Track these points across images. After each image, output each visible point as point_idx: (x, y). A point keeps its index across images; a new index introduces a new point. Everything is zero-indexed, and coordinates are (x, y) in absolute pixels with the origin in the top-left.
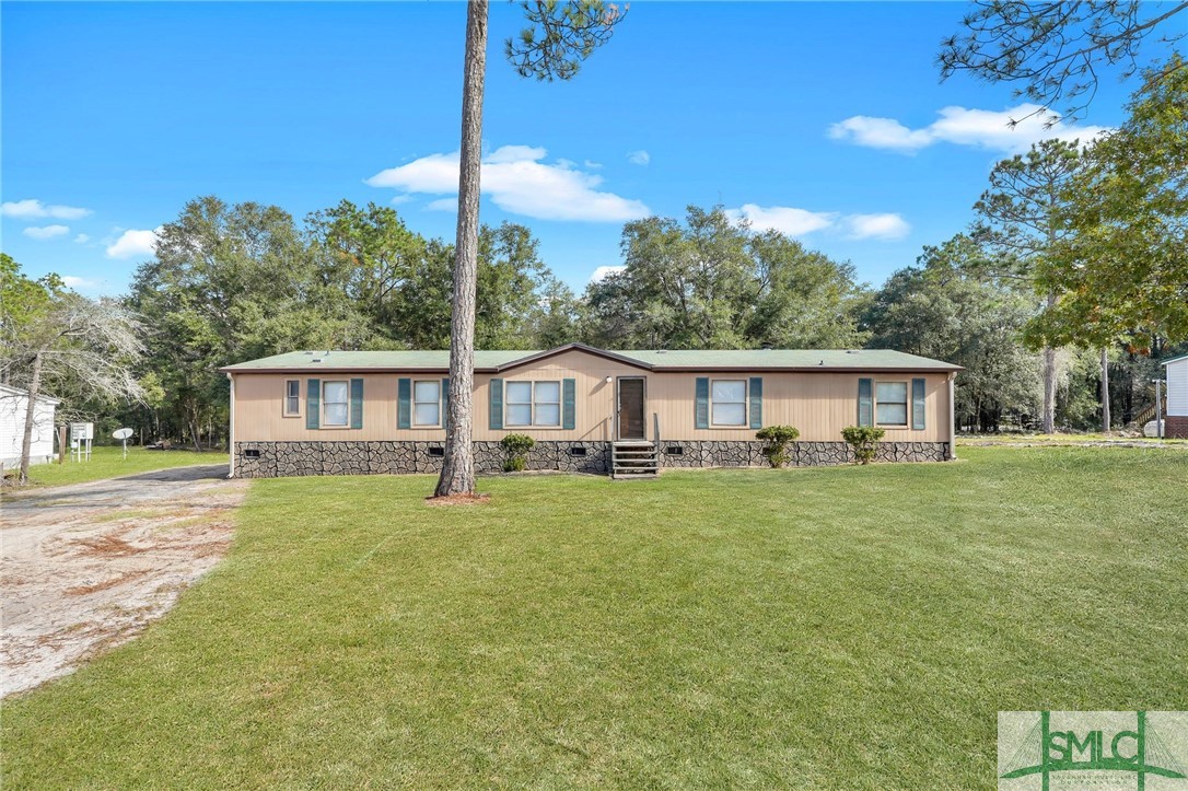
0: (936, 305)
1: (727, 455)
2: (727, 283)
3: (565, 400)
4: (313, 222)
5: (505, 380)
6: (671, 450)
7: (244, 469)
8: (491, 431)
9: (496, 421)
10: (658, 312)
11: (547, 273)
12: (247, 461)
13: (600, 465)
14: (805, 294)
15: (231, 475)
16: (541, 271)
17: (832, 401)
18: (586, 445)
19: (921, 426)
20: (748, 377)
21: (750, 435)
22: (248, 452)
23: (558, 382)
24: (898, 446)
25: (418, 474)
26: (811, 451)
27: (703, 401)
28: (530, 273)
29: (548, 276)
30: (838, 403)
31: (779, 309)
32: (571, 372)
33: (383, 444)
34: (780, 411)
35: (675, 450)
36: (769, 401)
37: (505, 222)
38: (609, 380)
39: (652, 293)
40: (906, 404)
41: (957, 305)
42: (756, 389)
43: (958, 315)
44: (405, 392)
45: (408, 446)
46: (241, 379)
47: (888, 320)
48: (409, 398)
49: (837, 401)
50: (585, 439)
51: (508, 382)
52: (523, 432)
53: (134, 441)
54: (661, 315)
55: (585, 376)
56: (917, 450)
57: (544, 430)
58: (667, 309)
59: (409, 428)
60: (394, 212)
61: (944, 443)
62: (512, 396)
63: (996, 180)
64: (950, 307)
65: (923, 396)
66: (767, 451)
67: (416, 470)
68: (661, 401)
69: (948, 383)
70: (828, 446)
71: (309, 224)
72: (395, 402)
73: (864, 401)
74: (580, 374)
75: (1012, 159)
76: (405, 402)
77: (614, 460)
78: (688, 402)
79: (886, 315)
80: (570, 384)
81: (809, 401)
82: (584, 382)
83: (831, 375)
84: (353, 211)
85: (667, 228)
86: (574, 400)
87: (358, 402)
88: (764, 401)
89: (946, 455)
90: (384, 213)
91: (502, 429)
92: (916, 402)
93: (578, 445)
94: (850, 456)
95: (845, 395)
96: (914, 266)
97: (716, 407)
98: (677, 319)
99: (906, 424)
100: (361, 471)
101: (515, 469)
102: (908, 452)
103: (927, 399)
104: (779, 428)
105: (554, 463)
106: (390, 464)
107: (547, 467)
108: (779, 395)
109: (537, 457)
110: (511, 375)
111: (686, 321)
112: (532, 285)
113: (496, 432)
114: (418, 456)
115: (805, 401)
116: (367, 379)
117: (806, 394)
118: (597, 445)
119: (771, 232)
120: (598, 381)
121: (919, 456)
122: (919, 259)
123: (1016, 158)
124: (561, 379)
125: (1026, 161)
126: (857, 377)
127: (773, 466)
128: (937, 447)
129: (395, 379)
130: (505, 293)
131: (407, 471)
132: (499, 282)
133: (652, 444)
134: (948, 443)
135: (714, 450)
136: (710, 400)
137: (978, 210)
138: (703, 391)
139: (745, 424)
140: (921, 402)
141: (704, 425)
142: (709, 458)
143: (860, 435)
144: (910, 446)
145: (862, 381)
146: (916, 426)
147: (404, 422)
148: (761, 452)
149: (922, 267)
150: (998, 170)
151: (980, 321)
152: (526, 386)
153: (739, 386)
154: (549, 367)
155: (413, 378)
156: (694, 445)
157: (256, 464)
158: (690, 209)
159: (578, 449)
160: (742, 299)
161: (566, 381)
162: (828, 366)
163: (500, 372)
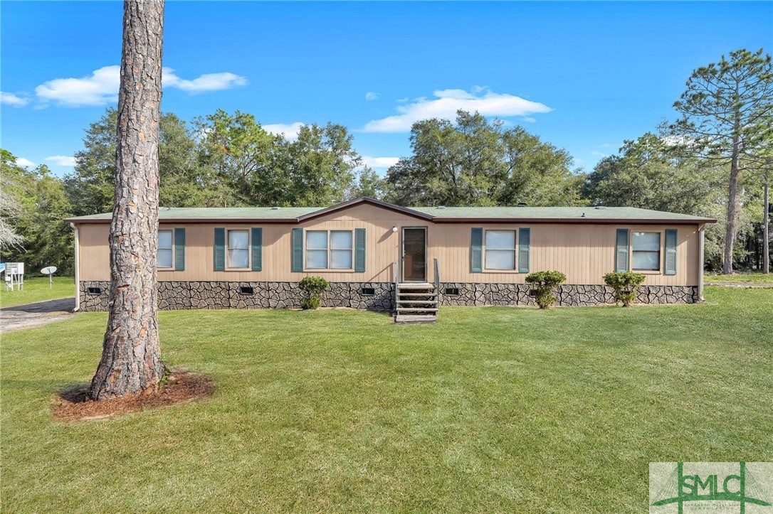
0: (636, 181)
1: (499, 296)
2: (486, 164)
3: (357, 245)
4: (197, 124)
5: (305, 229)
6: (449, 291)
7: (89, 304)
8: (293, 273)
9: (297, 266)
10: (436, 185)
11: (359, 159)
12: (90, 297)
13: (387, 304)
14: (542, 172)
15: (76, 309)
16: (354, 158)
17: (592, 248)
18: (374, 286)
19: (672, 272)
20: (517, 228)
21: (520, 279)
22: (91, 290)
23: (351, 231)
24: (651, 289)
25: (231, 309)
26: (572, 293)
27: (477, 248)
28: (346, 159)
29: (360, 162)
30: (597, 251)
31: (523, 183)
32: (362, 222)
33: (202, 284)
34: (545, 258)
35: (452, 291)
36: (536, 248)
37: (329, 123)
38: (395, 229)
39: (432, 173)
40: (659, 252)
41: (651, 180)
42: (525, 238)
43: (652, 188)
44: (220, 240)
45: (223, 285)
46: (83, 228)
47: (600, 191)
48: (223, 245)
49: (597, 248)
50: (374, 281)
51: (307, 231)
52: (320, 275)
53: (56, 274)
54: (439, 187)
55: (374, 226)
56: (668, 292)
57: (338, 273)
58: (443, 183)
59: (223, 270)
60: (252, 117)
61: (693, 287)
62: (311, 243)
63: (692, 84)
64: (647, 183)
65: (675, 245)
66: (533, 293)
67: (230, 306)
68: (440, 248)
69: (698, 234)
70: (587, 289)
71: (194, 125)
72: (212, 248)
73: (622, 249)
74: (370, 224)
75: (707, 67)
76: (220, 247)
77: (398, 301)
78: (464, 249)
79: (598, 189)
80: (361, 234)
81: (572, 248)
82: (374, 231)
83: (592, 226)
84: (226, 117)
85: (442, 127)
86: (364, 247)
87: (181, 247)
88: (531, 248)
89: (694, 297)
90: (246, 117)
91: (302, 272)
92: (669, 250)
93: (368, 286)
94: (607, 297)
95: (605, 244)
96: (617, 154)
97: (488, 253)
98: (450, 190)
99: (659, 270)
100: (184, 307)
101: (311, 307)
102: (660, 294)
103: (678, 248)
104: (548, 273)
105: (347, 302)
106: (208, 301)
107: (341, 305)
108: (544, 243)
109: (333, 296)
110: (310, 225)
111: (456, 193)
112: (347, 167)
113: (297, 274)
114: (231, 294)
115: (568, 248)
116: (188, 228)
117: (569, 243)
118: (384, 286)
119: (518, 128)
120: (386, 231)
121: (670, 298)
122: (620, 150)
123: (710, 66)
124: (353, 229)
125: (718, 68)
126: (614, 229)
127: (541, 307)
128: (686, 290)
129: (212, 228)
130: (328, 172)
131: (223, 307)
132: (323, 163)
133: (431, 286)
134: (696, 287)
135: (487, 291)
136: (483, 247)
137: (676, 108)
138: (477, 239)
139: (515, 269)
140: (673, 251)
141: (478, 269)
142: (482, 298)
143: (623, 280)
144: (662, 289)
145: (619, 231)
146: (668, 272)
147: (219, 266)
148: (528, 293)
149: (622, 155)
150: (695, 75)
151: (669, 192)
152: (322, 236)
153: (510, 236)
154: (343, 218)
155: (227, 228)
156: (469, 287)
157: (98, 300)
158: (459, 112)
159: (367, 289)
160: (496, 176)
161: (357, 230)
162: (590, 218)
163: (301, 222)
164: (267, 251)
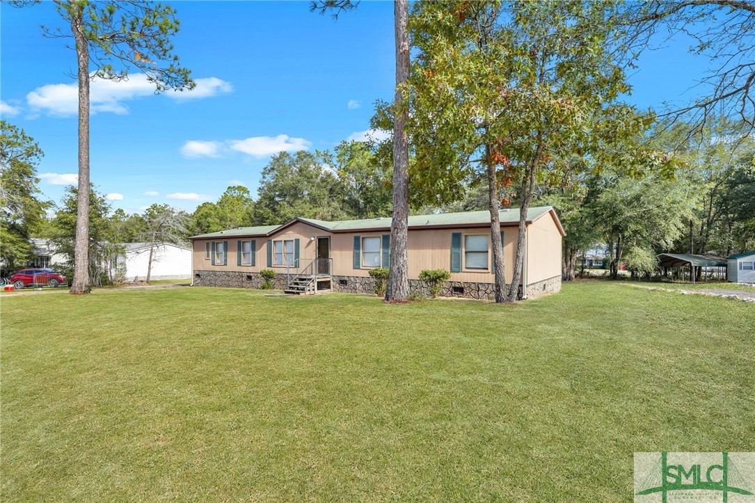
1: (371, 287)
3: (295, 251)
5: (273, 240)
6: (341, 282)
7: (196, 282)
9: (269, 263)
15: (191, 285)
20: (382, 234)
22: (197, 275)
23: (292, 241)
24: (481, 286)
27: (357, 251)
30: (437, 252)
32: (298, 234)
33: (233, 273)
35: (343, 282)
38: (313, 240)
40: (487, 252)
42: (386, 243)
44: (240, 247)
45: (241, 274)
46: (195, 243)
48: (241, 250)
49: (437, 250)
50: (303, 273)
55: (303, 237)
57: (286, 267)
59: (241, 265)
62: (275, 249)
67: (243, 287)
68: (337, 251)
72: (237, 252)
73: (456, 250)
74: (301, 236)
76: (240, 252)
78: (350, 251)
80: (297, 241)
82: (304, 240)
83: (433, 231)
86: (299, 251)
87: (226, 252)
89: (520, 295)
91: (271, 266)
94: (445, 292)
95: (442, 247)
97: (365, 255)
99: (487, 269)
100: (227, 286)
102: (488, 291)
103: (505, 248)
110: (274, 238)
113: (269, 268)
114: (244, 280)
115: (416, 250)
116: (229, 241)
120: (309, 240)
124: (294, 239)
126: (451, 232)
134: (520, 286)
135: (363, 283)
136: (361, 250)
138: (357, 244)
139: (380, 266)
141: (358, 266)
142: (361, 288)
144: (490, 287)
145: (454, 235)
147: (239, 262)
152: (280, 244)
153: (378, 241)
154: (289, 232)
155: (242, 240)
156: (352, 279)
157: (199, 280)
161: (296, 240)
162: (432, 224)
163: (270, 236)
164: (258, 253)
